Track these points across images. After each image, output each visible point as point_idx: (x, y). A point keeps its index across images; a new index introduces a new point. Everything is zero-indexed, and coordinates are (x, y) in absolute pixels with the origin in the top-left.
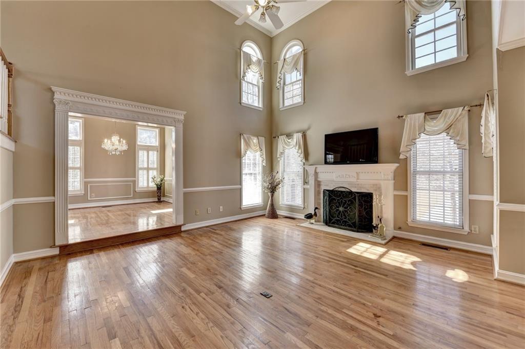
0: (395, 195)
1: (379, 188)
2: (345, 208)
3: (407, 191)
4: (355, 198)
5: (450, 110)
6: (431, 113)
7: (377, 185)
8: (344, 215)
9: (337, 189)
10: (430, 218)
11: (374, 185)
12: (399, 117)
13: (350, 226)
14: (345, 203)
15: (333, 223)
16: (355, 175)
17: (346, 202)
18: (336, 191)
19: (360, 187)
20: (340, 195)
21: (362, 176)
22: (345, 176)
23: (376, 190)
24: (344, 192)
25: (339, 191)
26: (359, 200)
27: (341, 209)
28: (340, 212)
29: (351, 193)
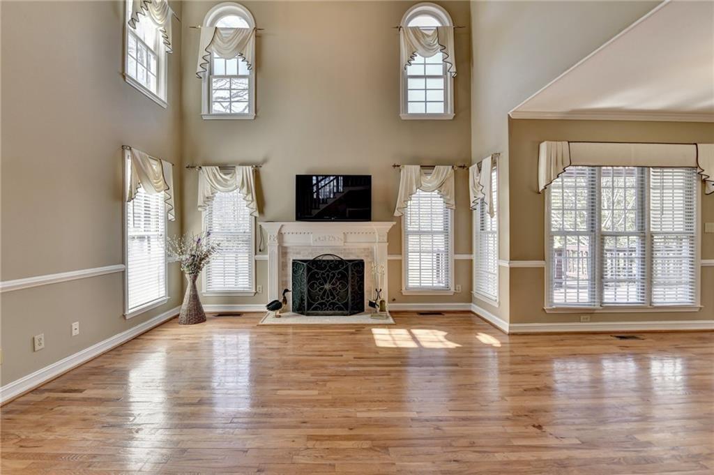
0: (389, 260)
1: (370, 253)
2: (333, 284)
3: (401, 254)
4: (347, 269)
5: (442, 167)
6: (427, 167)
7: (368, 249)
8: (332, 294)
9: (320, 258)
10: (420, 283)
11: (365, 249)
12: (394, 166)
13: (340, 309)
14: (332, 278)
15: (316, 309)
16: (342, 236)
17: (334, 275)
18: (320, 261)
19: (348, 253)
20: (326, 266)
21: (351, 238)
22: (327, 237)
23: (367, 256)
24: (332, 261)
25: (324, 261)
26: (352, 271)
27: (327, 286)
28: (326, 290)
29: (341, 262)
